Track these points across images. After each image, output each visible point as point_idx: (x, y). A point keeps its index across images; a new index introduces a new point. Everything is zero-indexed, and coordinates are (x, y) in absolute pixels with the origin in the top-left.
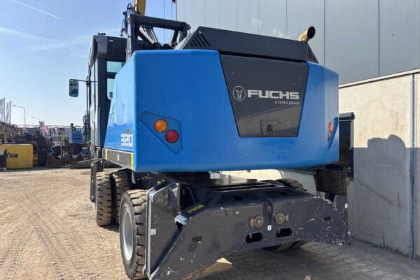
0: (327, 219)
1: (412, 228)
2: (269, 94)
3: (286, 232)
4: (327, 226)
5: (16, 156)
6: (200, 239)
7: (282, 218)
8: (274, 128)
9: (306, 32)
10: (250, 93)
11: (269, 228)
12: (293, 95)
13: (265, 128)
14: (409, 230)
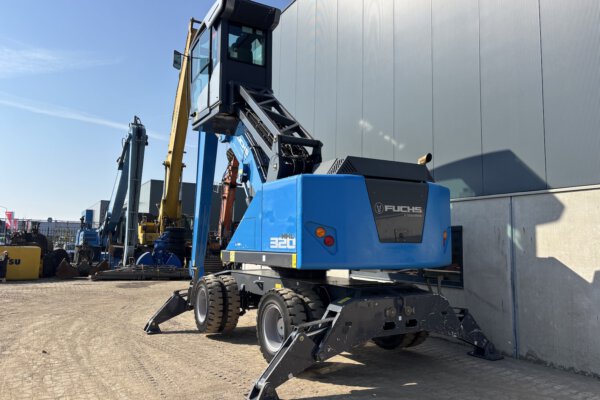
0: (444, 313)
1: (515, 331)
2: (400, 209)
3: (412, 323)
4: (443, 319)
5: (18, 262)
6: (350, 323)
7: (409, 310)
8: (405, 235)
9: (425, 157)
10: (387, 208)
11: (400, 318)
12: (416, 209)
13: (398, 236)
14: (512, 333)
